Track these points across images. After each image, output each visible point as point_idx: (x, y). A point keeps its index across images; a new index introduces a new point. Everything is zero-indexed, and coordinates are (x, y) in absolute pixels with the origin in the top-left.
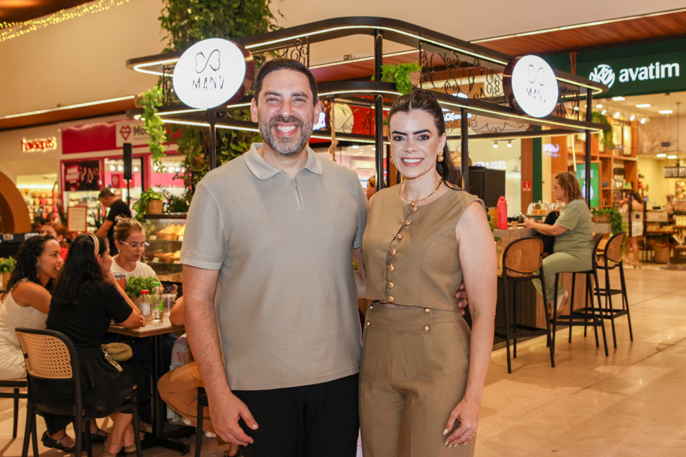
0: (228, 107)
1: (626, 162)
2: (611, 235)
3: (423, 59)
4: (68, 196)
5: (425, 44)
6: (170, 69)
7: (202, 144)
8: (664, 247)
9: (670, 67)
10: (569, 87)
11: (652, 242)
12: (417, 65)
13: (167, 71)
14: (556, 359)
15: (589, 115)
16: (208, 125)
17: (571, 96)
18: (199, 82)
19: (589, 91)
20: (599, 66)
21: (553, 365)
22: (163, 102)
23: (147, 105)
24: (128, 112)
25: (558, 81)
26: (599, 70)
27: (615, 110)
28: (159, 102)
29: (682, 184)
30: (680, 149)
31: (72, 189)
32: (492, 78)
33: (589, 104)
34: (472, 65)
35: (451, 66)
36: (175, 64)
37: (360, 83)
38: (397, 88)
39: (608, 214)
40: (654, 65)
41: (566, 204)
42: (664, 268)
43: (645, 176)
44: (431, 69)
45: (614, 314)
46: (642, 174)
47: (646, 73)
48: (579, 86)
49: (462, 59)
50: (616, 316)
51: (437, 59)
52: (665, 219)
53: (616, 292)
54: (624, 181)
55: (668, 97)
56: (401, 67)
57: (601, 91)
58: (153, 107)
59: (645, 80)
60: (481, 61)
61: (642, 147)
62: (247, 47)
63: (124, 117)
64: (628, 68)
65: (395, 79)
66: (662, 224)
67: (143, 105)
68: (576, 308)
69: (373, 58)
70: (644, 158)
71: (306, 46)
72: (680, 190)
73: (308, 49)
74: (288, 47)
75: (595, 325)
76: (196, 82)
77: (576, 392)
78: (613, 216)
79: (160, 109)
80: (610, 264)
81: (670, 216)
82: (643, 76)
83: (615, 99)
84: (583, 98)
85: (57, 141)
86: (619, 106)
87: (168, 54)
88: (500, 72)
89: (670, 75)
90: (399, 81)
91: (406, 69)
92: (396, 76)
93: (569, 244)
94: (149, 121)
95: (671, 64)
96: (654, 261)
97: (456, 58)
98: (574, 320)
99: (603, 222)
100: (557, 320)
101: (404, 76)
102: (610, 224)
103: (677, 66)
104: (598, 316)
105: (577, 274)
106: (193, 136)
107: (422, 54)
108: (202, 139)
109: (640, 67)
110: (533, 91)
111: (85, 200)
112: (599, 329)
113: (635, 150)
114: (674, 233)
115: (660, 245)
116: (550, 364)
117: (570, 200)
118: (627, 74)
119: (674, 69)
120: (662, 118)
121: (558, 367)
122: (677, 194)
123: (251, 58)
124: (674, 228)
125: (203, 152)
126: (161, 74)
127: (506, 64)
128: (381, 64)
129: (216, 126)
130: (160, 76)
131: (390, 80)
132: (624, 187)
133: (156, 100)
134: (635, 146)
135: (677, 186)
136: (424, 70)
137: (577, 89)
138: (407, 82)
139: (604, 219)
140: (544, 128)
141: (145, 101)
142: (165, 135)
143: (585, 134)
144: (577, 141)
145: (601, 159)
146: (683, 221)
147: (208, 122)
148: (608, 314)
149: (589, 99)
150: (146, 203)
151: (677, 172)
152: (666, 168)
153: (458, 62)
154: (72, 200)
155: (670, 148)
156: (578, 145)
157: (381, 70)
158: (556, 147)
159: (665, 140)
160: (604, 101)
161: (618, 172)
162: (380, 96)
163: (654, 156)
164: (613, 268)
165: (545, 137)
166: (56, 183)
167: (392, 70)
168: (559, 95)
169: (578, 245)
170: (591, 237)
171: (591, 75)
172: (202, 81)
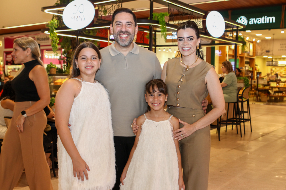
0: (87, 29)
1: (250, 59)
2: (244, 88)
3: (170, 11)
4: (7, 67)
5: (171, 5)
6: (61, 12)
7: (71, 45)
8: (265, 95)
9: (271, 18)
10: (229, 25)
11: (260, 93)
12: (167, 13)
13: (59, 13)
14: (221, 138)
15: (237, 37)
17: (230, 29)
18: (74, 18)
19: (237, 27)
20: (241, 17)
21: (219, 140)
22: (58, 26)
23: (50, 27)
24: (42, 30)
25: (225, 23)
26: (241, 19)
27: (248, 36)
28: (56, 26)
29: (274, 69)
30: (274, 54)
31: (9, 64)
32: (198, 20)
33: (237, 33)
34: (189, 14)
35: (181, 15)
36: (64, 10)
37: (143, 20)
38: (159, 23)
39: (244, 80)
40: (264, 17)
41: (227, 74)
42: (265, 104)
43: (258, 65)
44: (173, 16)
45: (245, 120)
46: (257, 64)
47: (261, 20)
48: (233, 25)
49: (186, 12)
50: (246, 121)
51: (175, 11)
52: (266, 83)
53: (246, 112)
54: (249, 67)
55: (270, 31)
56: (161, 14)
57: (242, 27)
58: (53, 28)
59: (260, 24)
60: (193, 13)
61: (257, 53)
62: (95, 3)
63: (40, 32)
64: (253, 18)
65: (158, 19)
66: (265, 85)
67: (49, 27)
68: (229, 118)
69: (149, 9)
70: (258, 58)
71: (121, 4)
72: (272, 71)
73: (122, 5)
74: (113, 4)
75: (237, 124)
76: (73, 18)
77: (229, 150)
78: (246, 80)
79: (57, 29)
80: (244, 100)
81: (268, 82)
82: (259, 22)
83: (247, 31)
84: (235, 30)
85: (2, 43)
86: (248, 34)
87: (57, 6)
88: (201, 18)
89: (271, 22)
90: (160, 20)
91: (163, 15)
92: (159, 17)
93: (228, 91)
94: (52, 34)
95: (272, 17)
96: (260, 101)
97: (183, 11)
98: (228, 122)
99: (241, 83)
100: (222, 122)
101: (162, 18)
102: (244, 84)
103: (274, 18)
104: (239, 121)
105: (230, 104)
106: (68, 41)
107: (170, 9)
108: (71, 43)
109: (258, 18)
110: (215, 26)
111: (15, 69)
112: (239, 126)
113: (254, 54)
114: (270, 89)
115: (264, 95)
116: (218, 140)
117: (229, 72)
118: (253, 21)
119: (273, 19)
120: (267, 41)
121: (222, 141)
123: (97, 8)
124: (270, 87)
125: (72, 48)
126: (57, 14)
127: (204, 14)
128: (152, 12)
129: (79, 37)
130: (54, 15)
131: (156, 19)
132: (249, 70)
133: (54, 25)
134: (255, 52)
135: (271, 70)
136: (170, 16)
137: (232, 26)
138: (164, 20)
139: (242, 81)
140: (216, 42)
141: (50, 25)
142: (59, 40)
143: (235, 45)
144: (230, 49)
145: (240, 57)
146: (273, 84)
147: (76, 36)
148: (242, 120)
149: (237, 31)
150: (49, 69)
151: (272, 64)
152: (267, 61)
153: (184, 13)
154: (9, 69)
155: (269, 53)
156: (230, 51)
157: (152, 15)
158: (220, 52)
159: (267, 50)
160: (242, 32)
161: (247, 63)
162: (152, 26)
163: (262, 57)
164: (245, 101)
165: (217, 47)
166: (2, 61)
167: (157, 15)
168: (225, 28)
169: (232, 91)
170: (237, 88)
171: (237, 21)
172: (76, 17)
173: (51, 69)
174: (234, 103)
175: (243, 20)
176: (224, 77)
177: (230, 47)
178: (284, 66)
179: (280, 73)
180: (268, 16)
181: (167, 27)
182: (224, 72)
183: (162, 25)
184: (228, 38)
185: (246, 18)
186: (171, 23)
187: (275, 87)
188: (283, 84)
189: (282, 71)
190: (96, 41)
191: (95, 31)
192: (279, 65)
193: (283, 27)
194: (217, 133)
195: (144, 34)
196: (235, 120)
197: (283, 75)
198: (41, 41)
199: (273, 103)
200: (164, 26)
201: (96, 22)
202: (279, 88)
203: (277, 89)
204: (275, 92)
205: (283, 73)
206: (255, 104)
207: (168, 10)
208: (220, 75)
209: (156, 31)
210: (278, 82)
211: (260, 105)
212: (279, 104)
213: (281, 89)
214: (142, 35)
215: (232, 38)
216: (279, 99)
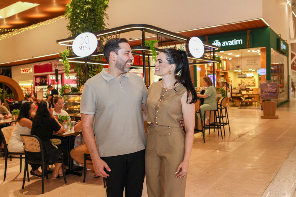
0: (92, 56)
1: (224, 73)
2: (222, 98)
3: (159, 39)
4: (36, 87)
5: (159, 33)
6: (71, 43)
7: (82, 69)
8: (238, 101)
9: (239, 41)
10: (207, 48)
11: (234, 99)
12: (157, 40)
13: (70, 44)
14: (205, 140)
15: (214, 57)
16: (84, 62)
17: (208, 51)
18: (81, 47)
19: (214, 49)
20: (215, 41)
21: (204, 142)
22: (69, 55)
23: (63, 56)
24: (57, 58)
25: (204, 46)
26: (215, 42)
27: (221, 55)
28: (68, 55)
29: (243, 80)
30: (243, 68)
31: (38, 85)
32: (182, 45)
33: (214, 54)
34: (175, 41)
35: (168, 41)
36: (73, 42)
37: (137, 47)
38: (150, 48)
39: (221, 91)
40: (234, 40)
41: (208, 87)
42: (238, 108)
43: (231, 78)
44: (161, 42)
45: (224, 124)
47: (231, 43)
48: (210, 47)
49: (172, 38)
51: (163, 38)
52: (238, 92)
53: (224, 117)
54: (224, 79)
55: (239, 51)
56: (151, 41)
57: (218, 49)
58: (65, 56)
59: (231, 45)
60: (178, 39)
61: (230, 68)
62: (98, 35)
63: (56, 60)
64: (225, 41)
65: (149, 45)
66: (237, 94)
67: (62, 56)
68: (211, 123)
69: (142, 39)
70: (230, 72)
71: (118, 34)
72: (242, 82)
73: (119, 35)
74: (112, 35)
75: (218, 128)
76: (80, 48)
77: (213, 151)
78: (223, 91)
79: (68, 57)
80: (223, 107)
81: (240, 91)
82: (230, 44)
83: (221, 52)
84: (212, 51)
85: (32, 69)
86: (222, 54)
87: (70, 38)
88: (184, 43)
89: (239, 43)
90: (151, 46)
91: (153, 42)
92: (150, 44)
93: (209, 101)
94: (64, 61)
95: (239, 40)
96: (234, 106)
97: (169, 38)
98: (211, 127)
99: (219, 93)
100: (205, 127)
101: (153, 44)
102: (222, 94)
103: (241, 40)
104: (219, 125)
105: (211, 111)
106: (79, 66)
107: (158, 37)
108: (82, 67)
109: (229, 41)
110: (196, 49)
111: (42, 89)
112: (219, 130)
113: (227, 69)
114: (241, 96)
115: (237, 101)
116: (203, 142)
117: (209, 86)
118: (225, 43)
119: (240, 41)
120: (237, 58)
121: (206, 142)
122: (241, 83)
123: (99, 39)
124: (241, 95)
125: (83, 72)
126: (68, 45)
127: (186, 40)
128: (144, 40)
129: (87, 63)
130: (67, 46)
131: (148, 46)
132: (224, 81)
133: (66, 54)
134: (227, 67)
135: (241, 81)
136: (159, 43)
137: (210, 48)
138: (154, 46)
139: (220, 92)
140: (197, 62)
141: (63, 54)
142: (70, 66)
143: (212, 63)
144: (208, 66)
145: (216, 72)
146: (244, 92)
147: (85, 62)
148: (222, 124)
149: (214, 52)
150: (63, 89)
151: (242, 76)
152: (238, 75)
153: (170, 39)
154: (38, 89)
155: (239, 68)
156: (208, 67)
157: (144, 42)
158: (200, 68)
159: (237, 65)
160: (217, 52)
161: (222, 76)
162: (144, 51)
163: (233, 71)
164: (223, 109)
165: (197, 65)
166: (32, 83)
167: (148, 42)
168: (204, 50)
169: (212, 101)
170: (216, 98)
171: (213, 44)
172: (83, 47)
173: (65, 90)
174: (215, 111)
175: (217, 43)
176: (205, 90)
177: (208, 65)
178: (251, 78)
179: (248, 83)
180: (236, 39)
181: (156, 52)
182: (206, 86)
183: (153, 50)
184: (207, 58)
185: (220, 41)
186: (160, 48)
187: (245, 95)
188: (252, 91)
189: (249, 81)
190: (102, 65)
191: (101, 57)
192: (247, 77)
193: (249, 47)
194: (202, 135)
195: (139, 58)
196: (216, 124)
197: (251, 84)
198: (61, 66)
199: (245, 107)
200: (155, 51)
201: (99, 50)
202: (248, 95)
203: (247, 96)
204: (246, 98)
205: (251, 83)
206: (230, 108)
207: (157, 38)
208: (202, 88)
209: (149, 55)
210: (247, 90)
211: (234, 109)
212: (249, 107)
213: (250, 96)
214: (138, 58)
215: (209, 58)
216: (249, 103)
